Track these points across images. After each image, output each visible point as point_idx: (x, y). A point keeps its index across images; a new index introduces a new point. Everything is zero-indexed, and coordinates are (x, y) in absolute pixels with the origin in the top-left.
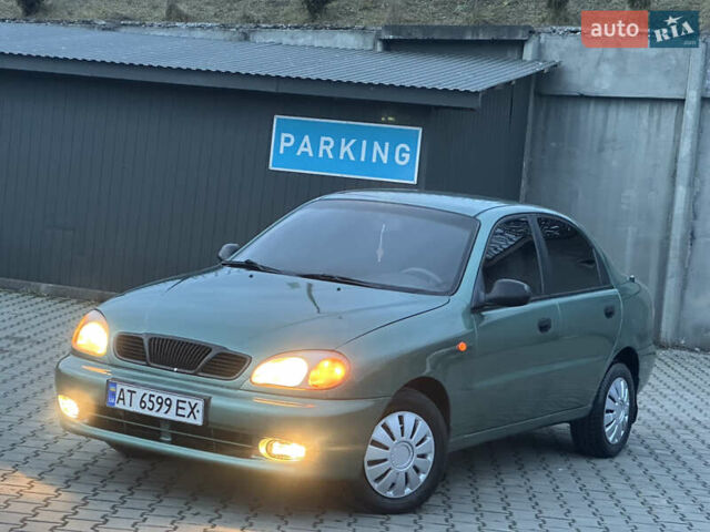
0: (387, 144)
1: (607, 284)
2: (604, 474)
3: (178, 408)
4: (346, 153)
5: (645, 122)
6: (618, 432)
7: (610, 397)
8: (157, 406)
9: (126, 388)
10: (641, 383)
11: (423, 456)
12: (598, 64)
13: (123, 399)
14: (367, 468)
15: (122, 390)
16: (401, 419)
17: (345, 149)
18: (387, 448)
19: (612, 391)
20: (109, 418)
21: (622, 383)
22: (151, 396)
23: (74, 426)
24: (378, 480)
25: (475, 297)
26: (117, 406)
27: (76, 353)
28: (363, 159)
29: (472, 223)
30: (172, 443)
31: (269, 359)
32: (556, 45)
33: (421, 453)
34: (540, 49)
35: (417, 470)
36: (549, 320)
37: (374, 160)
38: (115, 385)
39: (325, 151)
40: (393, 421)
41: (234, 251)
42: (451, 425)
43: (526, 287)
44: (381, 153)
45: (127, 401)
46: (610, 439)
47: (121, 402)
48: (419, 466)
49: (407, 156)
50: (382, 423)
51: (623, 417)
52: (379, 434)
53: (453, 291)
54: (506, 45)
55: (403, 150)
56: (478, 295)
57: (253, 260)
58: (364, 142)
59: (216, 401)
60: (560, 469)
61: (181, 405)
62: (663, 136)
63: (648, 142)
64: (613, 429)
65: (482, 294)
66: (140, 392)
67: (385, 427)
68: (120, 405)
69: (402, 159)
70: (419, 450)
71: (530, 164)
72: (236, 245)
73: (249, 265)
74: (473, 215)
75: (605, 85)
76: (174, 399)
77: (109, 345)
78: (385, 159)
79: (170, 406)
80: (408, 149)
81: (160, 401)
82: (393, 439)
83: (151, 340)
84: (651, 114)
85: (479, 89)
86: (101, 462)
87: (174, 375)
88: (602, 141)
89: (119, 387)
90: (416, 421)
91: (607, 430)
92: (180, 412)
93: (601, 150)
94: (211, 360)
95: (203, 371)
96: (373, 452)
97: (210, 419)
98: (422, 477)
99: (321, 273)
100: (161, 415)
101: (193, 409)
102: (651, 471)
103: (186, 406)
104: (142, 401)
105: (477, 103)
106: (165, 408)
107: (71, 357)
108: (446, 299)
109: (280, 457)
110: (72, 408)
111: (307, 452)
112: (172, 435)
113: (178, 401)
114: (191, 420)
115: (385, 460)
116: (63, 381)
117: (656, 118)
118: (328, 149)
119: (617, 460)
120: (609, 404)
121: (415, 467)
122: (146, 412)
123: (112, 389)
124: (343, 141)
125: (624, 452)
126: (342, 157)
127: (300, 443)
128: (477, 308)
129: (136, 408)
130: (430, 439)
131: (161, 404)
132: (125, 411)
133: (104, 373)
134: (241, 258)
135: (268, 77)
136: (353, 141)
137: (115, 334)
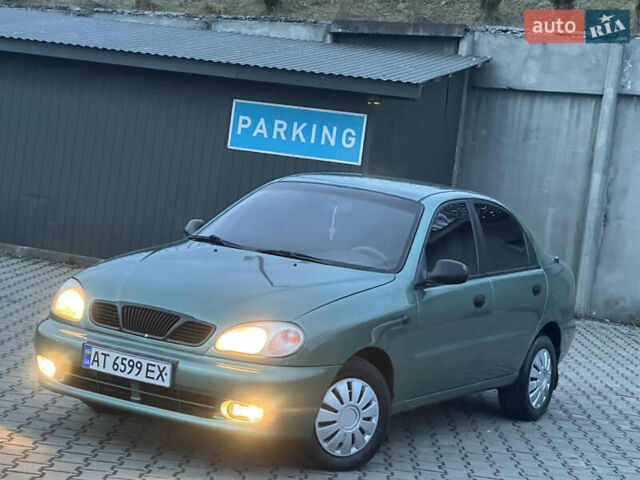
0: (335, 129)
1: (535, 265)
2: (527, 436)
3: (148, 370)
4: (298, 135)
5: (566, 115)
6: (541, 397)
7: (535, 367)
8: (129, 369)
9: (100, 352)
10: (562, 354)
11: (368, 419)
12: (526, 61)
13: (97, 361)
14: (319, 430)
15: (97, 353)
16: (349, 385)
17: (297, 131)
18: (336, 411)
19: (536, 361)
20: (84, 377)
21: (545, 354)
22: (123, 359)
23: (50, 384)
24: (327, 439)
25: (419, 274)
26: (91, 367)
27: (54, 317)
28: (312, 141)
29: (416, 207)
30: (141, 402)
31: (232, 327)
32: (489, 42)
33: (366, 416)
34: (474, 45)
35: (362, 431)
36: (483, 297)
37: (323, 142)
38: (90, 348)
39: (278, 133)
40: (342, 386)
41: (199, 226)
42: (394, 391)
43: (465, 267)
44: (329, 136)
45: (101, 363)
46: (534, 404)
47: (95, 364)
48: (364, 428)
49: (353, 140)
50: (332, 388)
51: (546, 384)
52: (330, 398)
53: (398, 270)
54: (443, 41)
55: (349, 134)
56: (421, 273)
57: (217, 235)
58: (315, 126)
59: (182, 366)
60: (489, 431)
61: (150, 368)
62: (581, 128)
63: (569, 133)
64: (536, 394)
65: (425, 272)
66: (113, 355)
67: (335, 392)
68: (94, 367)
69: (349, 142)
70: (365, 413)
71: (462, 149)
72: (201, 221)
73: (213, 240)
74: (417, 200)
75: (531, 80)
76: (145, 362)
77: (85, 311)
78: (332, 142)
79: (140, 369)
80: (354, 134)
81: (131, 364)
82: (342, 403)
83: (123, 308)
84: (572, 107)
85: (420, 81)
86: (74, 417)
87: (145, 340)
88: (527, 130)
89: (94, 350)
90: (363, 387)
91: (531, 396)
92: (150, 374)
93: (526, 138)
94: (179, 328)
95: (171, 338)
96: (324, 415)
97: (177, 382)
98: (367, 438)
99: (279, 249)
100: (132, 376)
101: (161, 372)
102: (570, 435)
103: (156, 369)
104: (115, 364)
105: (417, 94)
106: (136, 370)
107: (50, 320)
108: (391, 276)
109: (241, 418)
110: (49, 368)
111: (265, 414)
112: (141, 395)
113: (148, 365)
114: (159, 383)
115: (334, 422)
116: (42, 342)
117: (576, 111)
118: (282, 131)
119: (539, 423)
120: (533, 373)
121: (361, 429)
122: (118, 373)
123: (87, 351)
124: (296, 124)
125: (545, 417)
126: (293, 139)
127: (258, 406)
128: (420, 285)
129: (109, 370)
130: (375, 403)
131: (132, 367)
132: (99, 373)
133: (80, 337)
134: (206, 233)
135: (228, 64)
136: (304, 125)
137: (91, 301)
